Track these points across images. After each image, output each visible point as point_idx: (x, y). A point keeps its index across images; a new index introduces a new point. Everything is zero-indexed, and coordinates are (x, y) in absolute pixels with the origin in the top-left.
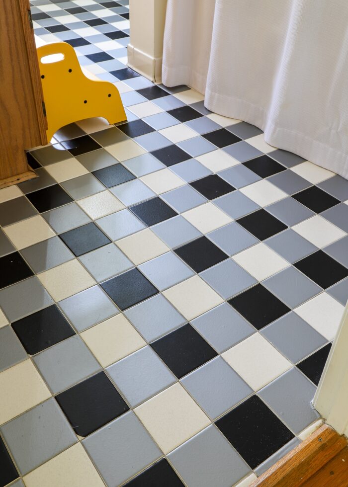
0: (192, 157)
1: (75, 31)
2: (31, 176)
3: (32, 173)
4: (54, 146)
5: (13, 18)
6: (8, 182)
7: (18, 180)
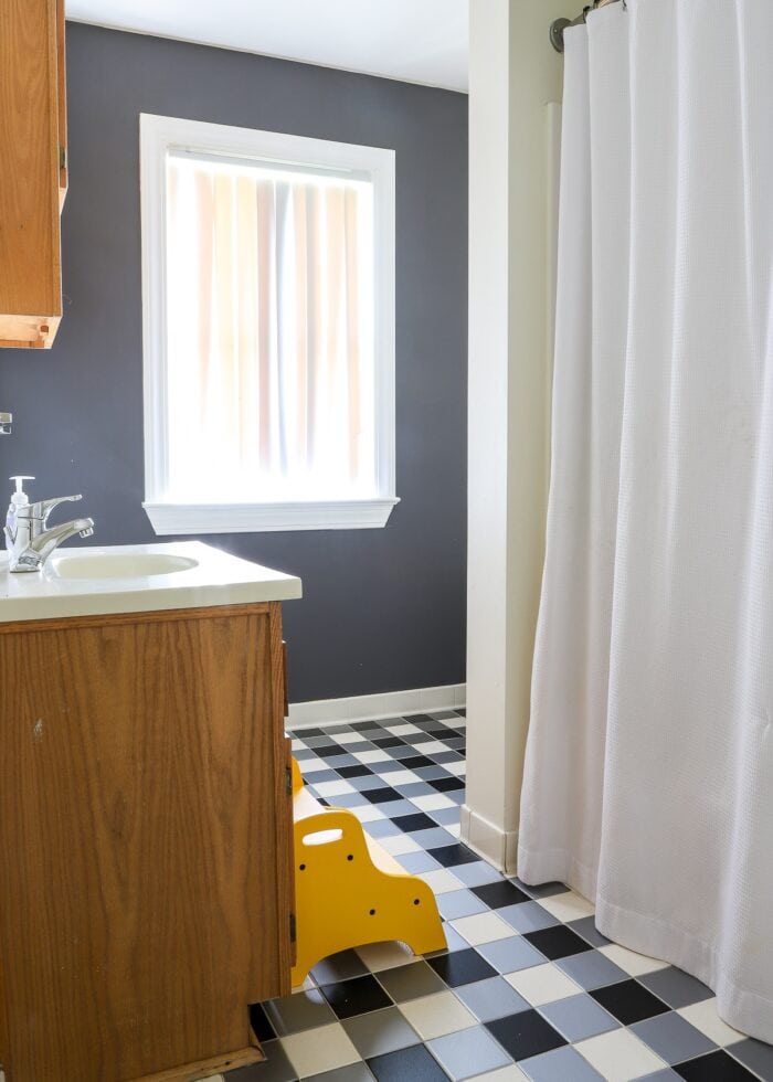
0: (567, 1043)
1: (382, 776)
2: (252, 1057)
3: (255, 1051)
4: (307, 993)
5: (262, 780)
6: (209, 1069)
7: (228, 1064)
